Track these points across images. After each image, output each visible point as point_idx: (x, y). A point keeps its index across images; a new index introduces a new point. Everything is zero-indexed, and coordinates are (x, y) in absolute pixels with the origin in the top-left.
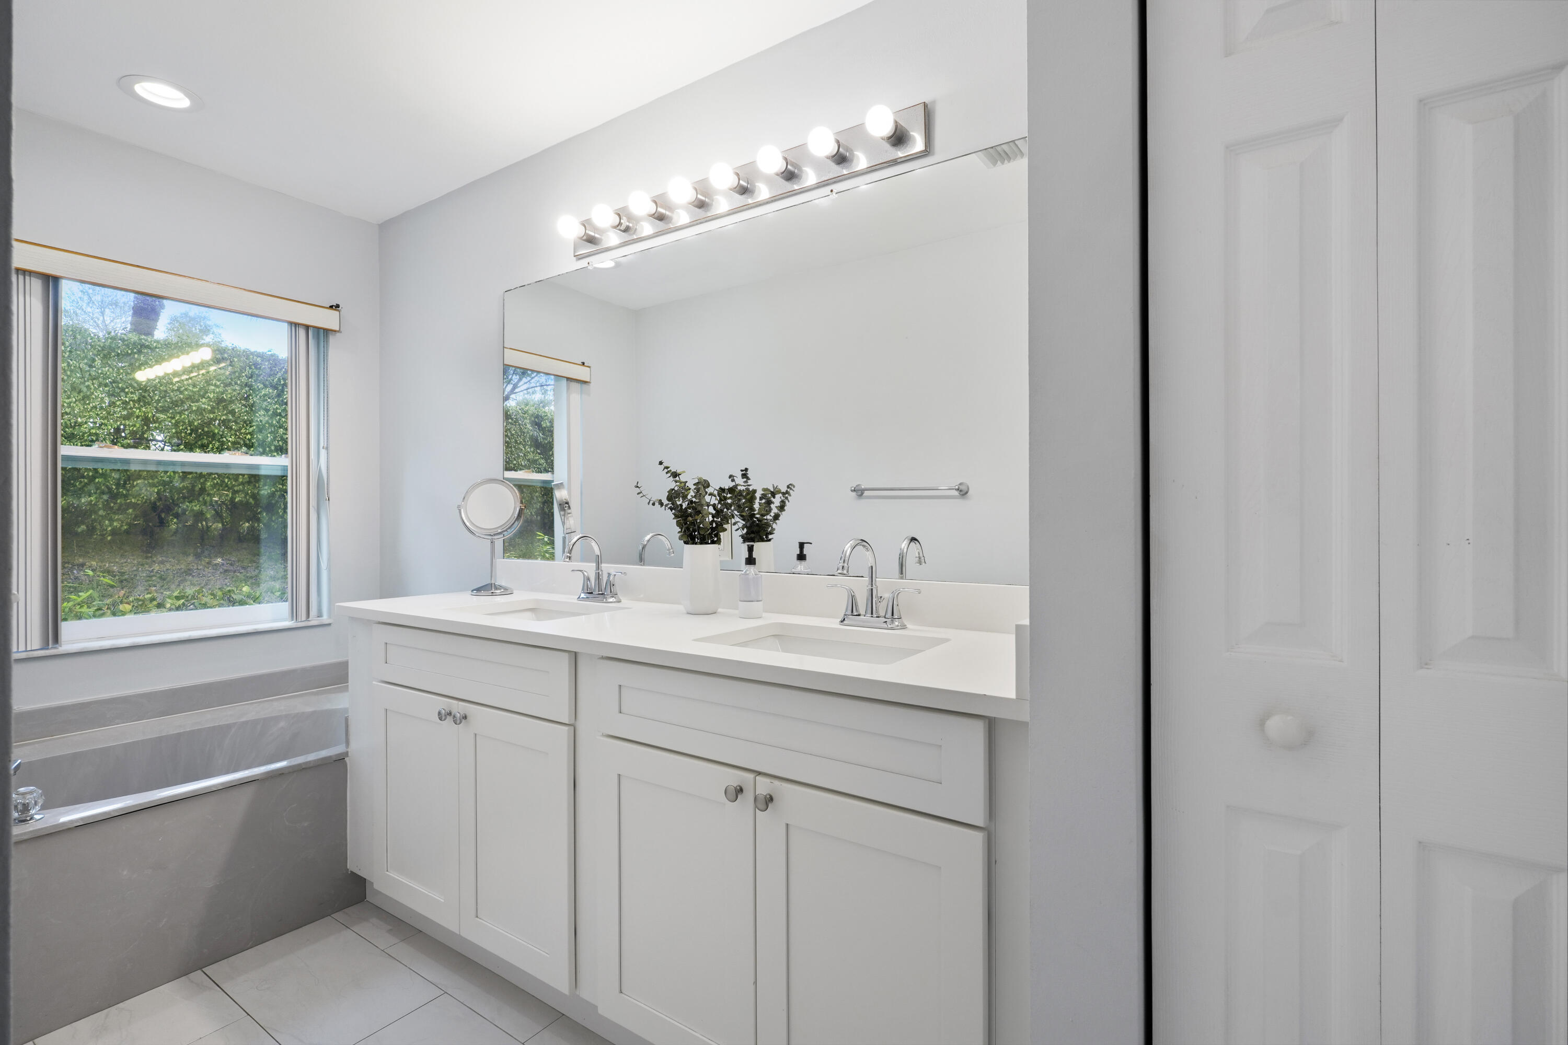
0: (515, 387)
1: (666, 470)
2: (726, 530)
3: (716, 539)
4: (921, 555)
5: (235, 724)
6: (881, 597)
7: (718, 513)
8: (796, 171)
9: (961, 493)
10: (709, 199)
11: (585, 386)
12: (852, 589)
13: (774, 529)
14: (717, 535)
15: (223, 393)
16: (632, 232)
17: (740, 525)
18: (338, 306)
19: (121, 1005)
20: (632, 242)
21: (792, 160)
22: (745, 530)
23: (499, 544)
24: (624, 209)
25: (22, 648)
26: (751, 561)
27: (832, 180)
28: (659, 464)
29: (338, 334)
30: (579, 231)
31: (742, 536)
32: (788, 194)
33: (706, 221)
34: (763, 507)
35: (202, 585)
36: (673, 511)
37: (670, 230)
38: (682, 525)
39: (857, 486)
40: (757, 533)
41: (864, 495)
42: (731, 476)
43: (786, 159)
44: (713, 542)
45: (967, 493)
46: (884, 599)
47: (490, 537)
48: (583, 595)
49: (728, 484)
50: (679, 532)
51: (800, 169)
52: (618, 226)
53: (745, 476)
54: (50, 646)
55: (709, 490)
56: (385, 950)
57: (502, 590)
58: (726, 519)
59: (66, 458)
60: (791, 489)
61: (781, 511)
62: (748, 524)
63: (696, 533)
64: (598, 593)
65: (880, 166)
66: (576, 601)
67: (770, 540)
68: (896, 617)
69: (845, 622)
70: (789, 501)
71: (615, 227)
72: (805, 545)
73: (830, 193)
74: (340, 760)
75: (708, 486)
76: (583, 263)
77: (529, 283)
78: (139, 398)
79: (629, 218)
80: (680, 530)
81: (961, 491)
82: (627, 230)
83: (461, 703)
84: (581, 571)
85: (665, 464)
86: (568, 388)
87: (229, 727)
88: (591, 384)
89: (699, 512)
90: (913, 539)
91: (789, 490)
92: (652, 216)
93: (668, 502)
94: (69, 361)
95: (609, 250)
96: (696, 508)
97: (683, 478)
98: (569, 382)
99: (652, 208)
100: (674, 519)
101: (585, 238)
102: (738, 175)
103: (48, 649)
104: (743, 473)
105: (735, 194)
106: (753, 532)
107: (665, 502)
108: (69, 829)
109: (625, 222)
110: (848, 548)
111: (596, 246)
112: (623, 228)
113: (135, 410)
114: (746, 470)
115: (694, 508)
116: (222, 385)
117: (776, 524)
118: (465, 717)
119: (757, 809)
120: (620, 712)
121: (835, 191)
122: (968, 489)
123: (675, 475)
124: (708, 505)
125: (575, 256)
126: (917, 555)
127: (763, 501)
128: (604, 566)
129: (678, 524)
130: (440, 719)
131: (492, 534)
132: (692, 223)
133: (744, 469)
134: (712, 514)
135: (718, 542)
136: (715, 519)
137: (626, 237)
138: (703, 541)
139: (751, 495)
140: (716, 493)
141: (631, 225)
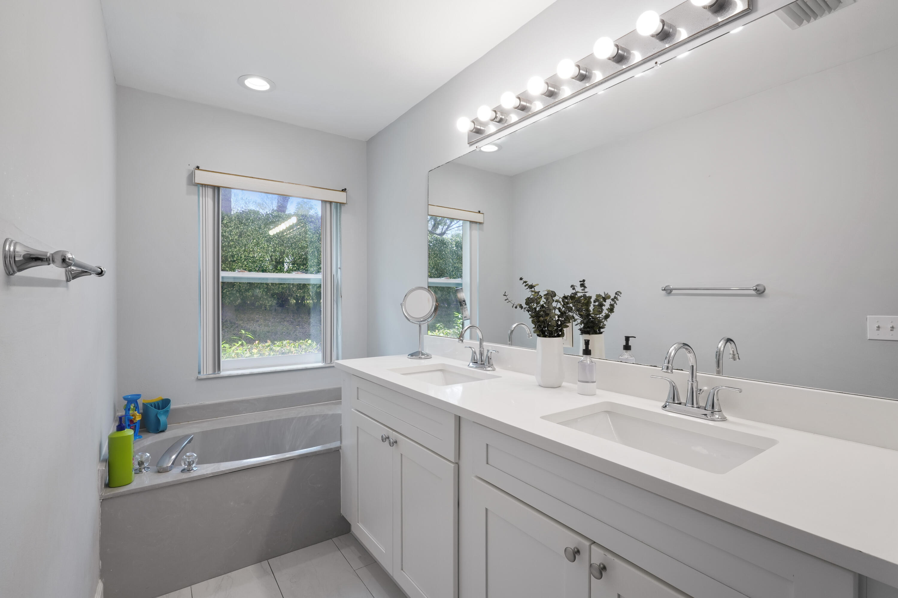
0: (449, 227)
1: (525, 284)
2: (568, 326)
3: (560, 333)
4: (735, 353)
5: (296, 417)
6: (701, 390)
7: (562, 314)
8: (625, 54)
9: (758, 292)
10: (557, 89)
11: (481, 225)
12: (673, 380)
13: (605, 325)
14: (562, 331)
15: (311, 238)
16: (504, 122)
17: (579, 321)
18: (345, 189)
19: (229, 574)
20: (504, 128)
21: (623, 46)
22: (583, 325)
23: (424, 326)
24: (499, 107)
25: (205, 373)
26: (587, 352)
27: (656, 54)
28: (520, 280)
29: (346, 205)
30: (471, 126)
31: (580, 330)
32: (619, 73)
33: (555, 105)
34: (596, 309)
35: (303, 333)
36: (530, 313)
37: (529, 116)
38: (536, 323)
39: (666, 286)
40: (592, 327)
41: (672, 293)
42: (572, 286)
43: (617, 46)
44: (559, 336)
45: (764, 292)
46: (703, 391)
47: (418, 323)
48: (471, 365)
49: (569, 292)
50: (534, 328)
51: (628, 52)
52: (495, 119)
53: (583, 286)
54: (216, 373)
55: (555, 298)
56: (356, 571)
57: (426, 356)
58: (568, 319)
59: (223, 278)
60: (618, 295)
61: (611, 313)
62: (585, 322)
63: (546, 329)
64: (481, 363)
65: (702, 33)
66: (467, 368)
67: (601, 333)
68: (717, 410)
69: (666, 408)
70: (617, 304)
71: (493, 120)
72: (630, 338)
73: (655, 65)
74: (337, 451)
75: (555, 295)
76: (473, 148)
77: (442, 164)
78: (278, 242)
79: (502, 113)
80: (534, 326)
81: (758, 291)
82: (501, 121)
83: (394, 433)
84: (470, 347)
85: (524, 280)
86: (470, 228)
87: (293, 419)
88: (484, 224)
89: (547, 315)
90: (729, 340)
91: (616, 296)
92: (517, 108)
93: (526, 306)
94: (252, 226)
95: (490, 136)
96: (546, 311)
97: (537, 289)
98: (471, 223)
99: (517, 103)
100: (530, 318)
101: (474, 130)
102: (578, 66)
103: (215, 374)
104: (581, 283)
105: (576, 81)
106: (588, 327)
107: (524, 306)
108: (207, 478)
109: (499, 116)
110: (672, 351)
111: (480, 135)
112: (498, 120)
113: (276, 248)
114: (584, 281)
115: (544, 311)
116: (311, 234)
117: (607, 321)
118: (396, 442)
119: (591, 575)
120: (487, 463)
121: (659, 62)
122: (765, 289)
123: (531, 287)
124: (555, 308)
125: (468, 144)
126: (731, 352)
127: (597, 304)
128: (485, 344)
129: (533, 322)
130: (383, 441)
131: (420, 321)
132: (545, 108)
133: (582, 280)
134: (558, 315)
135: (562, 335)
136: (560, 319)
137: (501, 126)
138: (551, 335)
139: (588, 299)
140: (561, 300)
141: (503, 117)
